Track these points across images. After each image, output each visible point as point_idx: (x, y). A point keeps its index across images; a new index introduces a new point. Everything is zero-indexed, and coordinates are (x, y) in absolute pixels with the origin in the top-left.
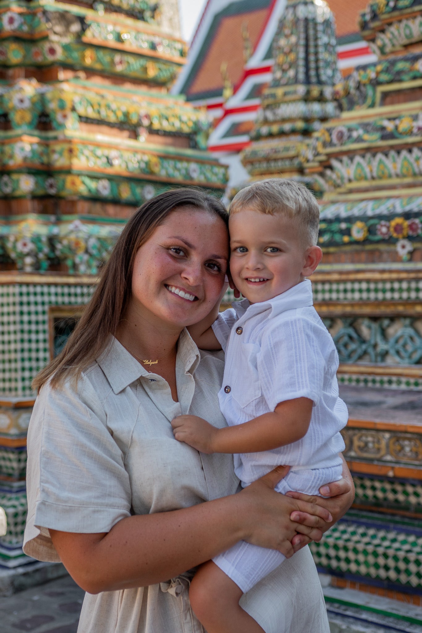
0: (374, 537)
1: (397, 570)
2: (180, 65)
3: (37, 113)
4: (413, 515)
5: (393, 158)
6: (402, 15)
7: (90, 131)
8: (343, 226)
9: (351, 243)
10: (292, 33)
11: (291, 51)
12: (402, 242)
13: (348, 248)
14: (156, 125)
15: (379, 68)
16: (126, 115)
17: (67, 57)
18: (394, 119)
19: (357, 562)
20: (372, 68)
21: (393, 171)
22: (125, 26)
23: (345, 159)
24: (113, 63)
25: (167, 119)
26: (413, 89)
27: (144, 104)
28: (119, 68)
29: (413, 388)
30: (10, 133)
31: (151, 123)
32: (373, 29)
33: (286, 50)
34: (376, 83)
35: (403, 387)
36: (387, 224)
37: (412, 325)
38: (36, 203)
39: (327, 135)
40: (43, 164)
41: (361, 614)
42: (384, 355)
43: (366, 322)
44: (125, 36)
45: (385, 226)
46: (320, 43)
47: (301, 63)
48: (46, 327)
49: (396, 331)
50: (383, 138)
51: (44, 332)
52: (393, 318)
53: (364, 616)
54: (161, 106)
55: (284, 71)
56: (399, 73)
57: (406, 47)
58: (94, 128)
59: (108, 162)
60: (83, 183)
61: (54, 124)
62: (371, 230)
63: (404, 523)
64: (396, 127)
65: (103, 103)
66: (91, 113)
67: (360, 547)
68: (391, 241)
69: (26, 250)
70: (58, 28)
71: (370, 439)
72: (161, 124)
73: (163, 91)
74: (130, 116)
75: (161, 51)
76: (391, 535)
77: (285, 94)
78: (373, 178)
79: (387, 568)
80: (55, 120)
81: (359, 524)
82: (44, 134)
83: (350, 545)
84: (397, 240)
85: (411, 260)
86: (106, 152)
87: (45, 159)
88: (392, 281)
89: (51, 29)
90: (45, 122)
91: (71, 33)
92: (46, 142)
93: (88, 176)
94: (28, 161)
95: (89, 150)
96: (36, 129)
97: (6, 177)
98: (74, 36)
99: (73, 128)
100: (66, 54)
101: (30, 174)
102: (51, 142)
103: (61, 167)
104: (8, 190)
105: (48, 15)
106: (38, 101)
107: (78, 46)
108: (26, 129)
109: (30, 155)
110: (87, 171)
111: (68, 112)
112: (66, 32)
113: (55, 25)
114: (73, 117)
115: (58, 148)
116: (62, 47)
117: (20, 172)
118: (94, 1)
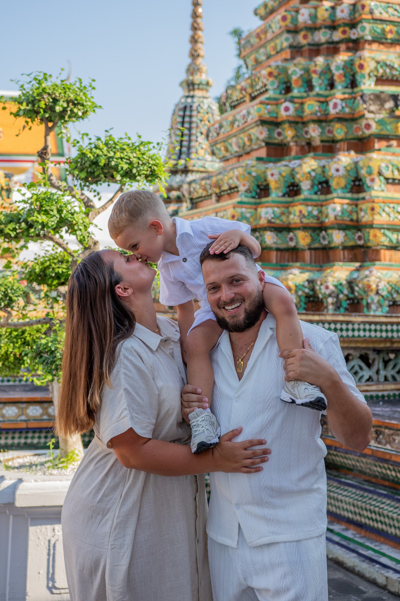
3: (353, 179)
7: (396, 191)
17: (381, 130)
30: (329, 196)
38: (346, 252)
40: (352, 220)
60: (384, 235)
61: (365, 187)
66: (397, 175)
69: (328, 292)
70: (372, 108)
80: (365, 183)
82: (355, 196)
87: (354, 217)
89: (366, 109)
90: (359, 185)
91: (385, 110)
92: (355, 202)
93: (388, 229)
94: (338, 218)
95: (389, 207)
96: (349, 192)
97: (324, 233)
98: (388, 112)
99: (379, 189)
100: (380, 127)
101: (339, 229)
102: (359, 202)
103: (366, 222)
104: (325, 243)
105: (364, 97)
106: (351, 169)
107: (392, 120)
108: (340, 192)
109: (340, 214)
110: (388, 225)
111: (375, 176)
112: (380, 109)
113: (370, 105)
114: (380, 180)
115: (364, 207)
116: (376, 122)
117: (333, 228)
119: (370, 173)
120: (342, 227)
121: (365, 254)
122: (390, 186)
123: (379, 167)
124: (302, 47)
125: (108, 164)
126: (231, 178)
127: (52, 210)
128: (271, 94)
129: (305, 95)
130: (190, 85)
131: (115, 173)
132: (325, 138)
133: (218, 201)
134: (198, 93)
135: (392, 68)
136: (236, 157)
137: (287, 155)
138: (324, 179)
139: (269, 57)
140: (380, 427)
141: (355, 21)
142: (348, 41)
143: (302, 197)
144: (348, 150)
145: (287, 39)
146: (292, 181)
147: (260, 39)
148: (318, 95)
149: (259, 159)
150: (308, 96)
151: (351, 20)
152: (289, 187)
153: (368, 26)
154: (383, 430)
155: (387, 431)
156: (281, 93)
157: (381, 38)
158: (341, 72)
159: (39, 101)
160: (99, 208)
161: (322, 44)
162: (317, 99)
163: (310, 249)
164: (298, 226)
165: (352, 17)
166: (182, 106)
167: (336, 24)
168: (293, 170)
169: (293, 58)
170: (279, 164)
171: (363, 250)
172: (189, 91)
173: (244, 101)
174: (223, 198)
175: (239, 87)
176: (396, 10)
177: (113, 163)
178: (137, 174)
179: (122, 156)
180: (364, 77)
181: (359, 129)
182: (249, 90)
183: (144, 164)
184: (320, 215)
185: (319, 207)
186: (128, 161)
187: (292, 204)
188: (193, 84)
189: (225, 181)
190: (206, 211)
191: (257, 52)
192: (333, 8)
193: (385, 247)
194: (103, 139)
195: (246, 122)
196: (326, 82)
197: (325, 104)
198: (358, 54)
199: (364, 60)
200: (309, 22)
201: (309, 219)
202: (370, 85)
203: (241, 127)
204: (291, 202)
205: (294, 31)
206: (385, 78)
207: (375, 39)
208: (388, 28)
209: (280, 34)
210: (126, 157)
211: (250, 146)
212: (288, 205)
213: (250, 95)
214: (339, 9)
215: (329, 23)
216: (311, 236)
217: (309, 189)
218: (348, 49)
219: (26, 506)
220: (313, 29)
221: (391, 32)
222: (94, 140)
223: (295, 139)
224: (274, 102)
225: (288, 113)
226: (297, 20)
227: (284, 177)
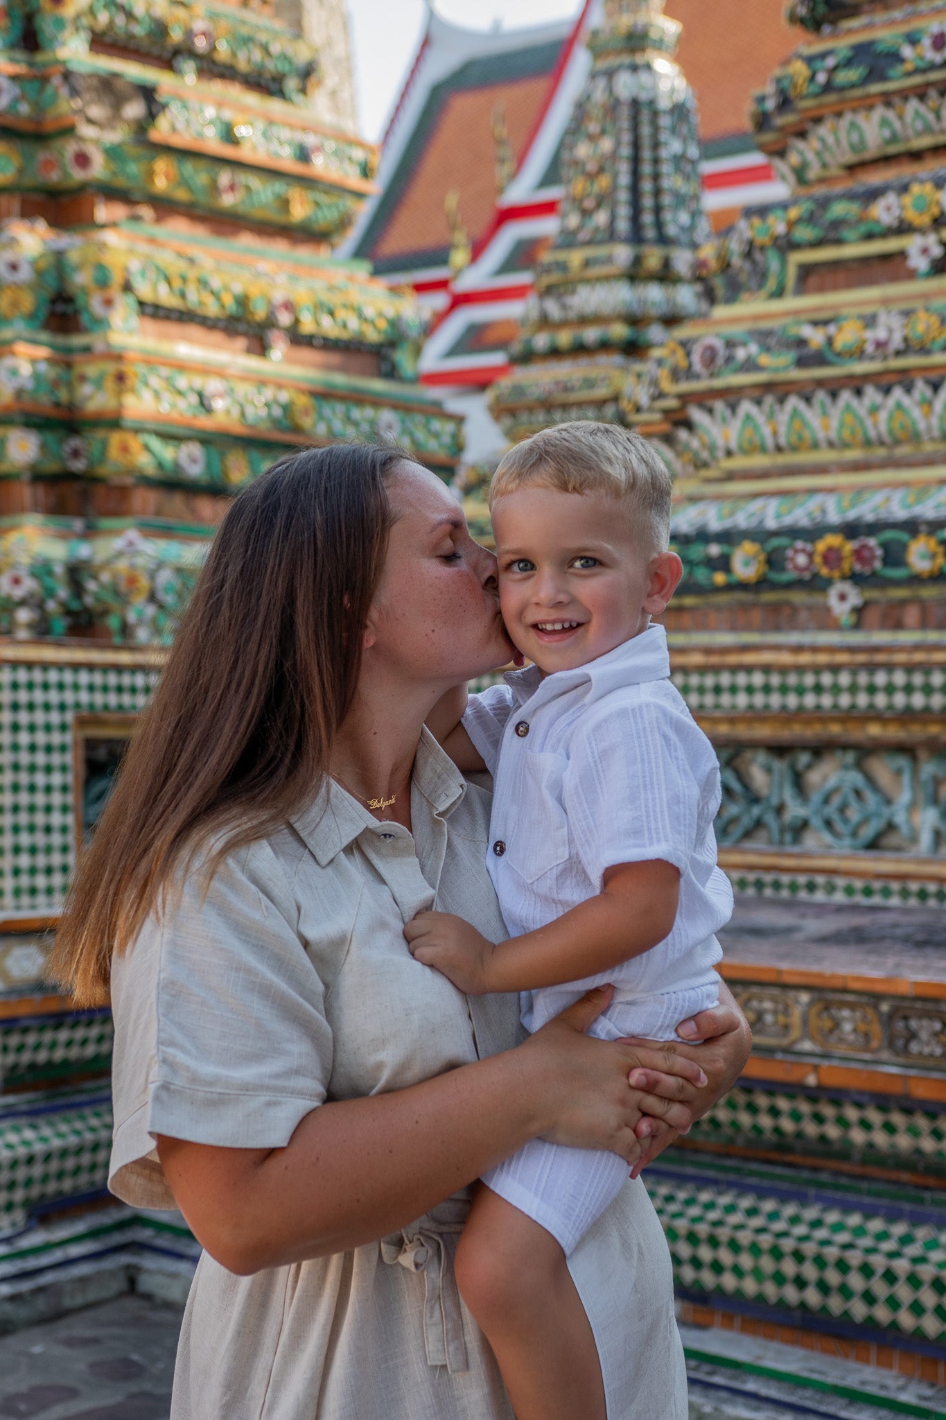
0: (774, 1216)
1: (823, 1287)
2: (360, 195)
3: (47, 295)
4: (858, 1170)
5: (823, 405)
6: (843, 101)
7: (162, 336)
8: (715, 550)
9: (730, 587)
10: (603, 132)
11: (601, 170)
12: (839, 587)
13: (723, 599)
14: (308, 325)
15: (794, 213)
16: (243, 301)
17: (114, 174)
18: (826, 323)
19: (738, 1271)
20: (779, 213)
21: (821, 435)
22: (243, 109)
23: (719, 406)
24: (214, 188)
25: (331, 313)
26: (865, 261)
27: (282, 279)
28: (228, 200)
29: (860, 899)
31: (297, 322)
32: (781, 129)
33: (591, 167)
34: (786, 245)
35: (839, 897)
36: (809, 547)
37: (859, 765)
38: (41, 491)
39: (680, 353)
40: (57, 405)
41: (744, 1382)
42: (799, 829)
43: (762, 757)
44: (242, 131)
45: (803, 551)
46: (664, 153)
47: (623, 196)
48: (69, 758)
49: (825, 778)
50: (802, 362)
51: (64, 769)
52: (819, 750)
53: (751, 1386)
54: (319, 285)
55: (586, 213)
56: (837, 224)
57: (852, 169)
58: (172, 328)
59: (202, 403)
60: (147, 448)
61: (84, 319)
62: (774, 561)
63: (837, 1187)
64: (830, 341)
65: (192, 274)
66: (165, 296)
67: (744, 1237)
68: (817, 584)
69: (18, 593)
70: (96, 111)
71: (768, 1005)
72: (318, 323)
73: (324, 252)
74: (251, 305)
75: (321, 165)
76: (811, 1213)
77: (587, 263)
78: (779, 449)
79: (800, 1283)
80: (87, 308)
81: (743, 1189)
82: (61, 340)
83: (723, 1234)
84: (829, 582)
85: (857, 626)
86: (198, 382)
87: (63, 395)
88: (818, 669)
89: (81, 112)
90: (67, 314)
91: (125, 122)
92: (65, 357)
93: (157, 434)
94: (26, 396)
95: (160, 377)
96: (44, 329)
98: (130, 128)
99: (126, 327)
100: (111, 167)
101: (28, 426)
102: (77, 358)
103: (98, 412)
105: (74, 81)
106: (48, 268)
107: (140, 151)
108: (23, 327)
109: (29, 385)
110: (158, 423)
111: (115, 293)
112: (112, 118)
113: (90, 103)
114: (127, 305)
115: (92, 371)
116: (104, 152)
117: (8, 422)
118: (177, 52)
119: (103, 282)
120: (35, 421)
121: (85, 497)
122: (150, 325)
123: (127, 271)
135: (129, 15)
144: (26, 216)
180: (64, 27)
193: (145, 483)
202: (79, 50)
206: (107, 39)
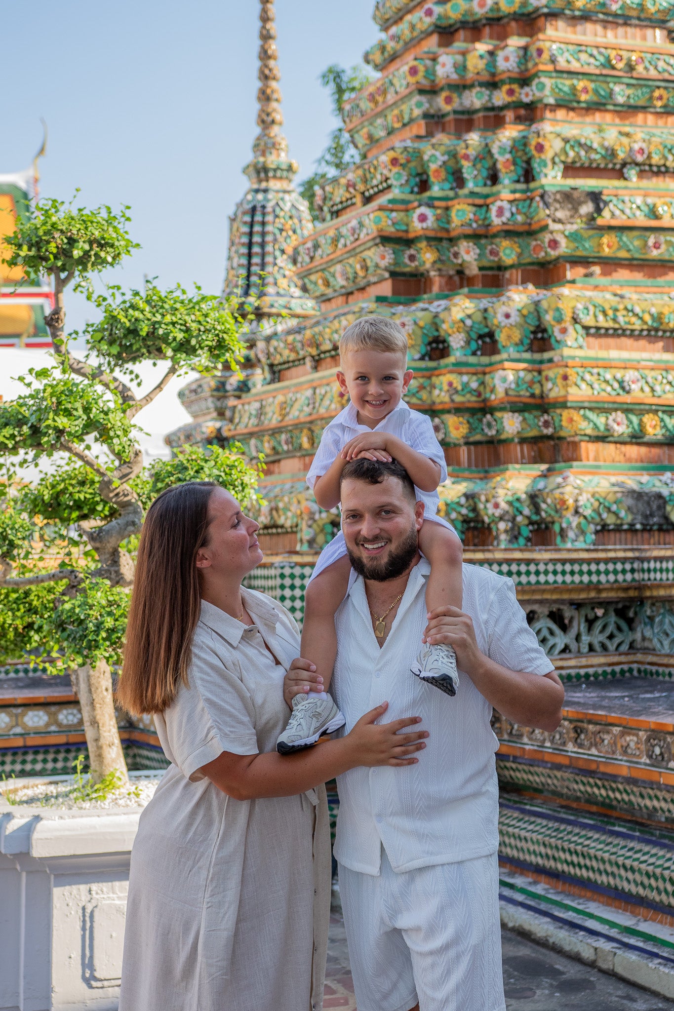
7: (601, 348)
16: (658, 318)
17: (574, 249)
22: (664, 193)
24: (644, 248)
28: (655, 253)
30: (496, 358)
38: (526, 448)
40: (533, 396)
44: (661, 209)
58: (611, 341)
59: (622, 387)
60: (585, 418)
61: (553, 341)
65: (621, 307)
66: (602, 322)
69: (498, 513)
70: (560, 215)
80: (552, 335)
82: (537, 356)
86: (619, 374)
87: (537, 390)
89: (551, 216)
90: (543, 339)
91: (580, 216)
92: (537, 366)
93: (590, 409)
94: (511, 393)
95: (592, 374)
96: (526, 351)
97: (488, 416)
98: (584, 219)
99: (575, 345)
100: (572, 245)
101: (513, 411)
102: (544, 366)
103: (556, 398)
104: (493, 432)
105: (546, 197)
106: (529, 313)
107: (591, 232)
108: (512, 352)
109: (513, 386)
110: (590, 402)
111: (568, 324)
112: (572, 217)
113: (556, 210)
114: (575, 329)
115: (551, 374)
116: (566, 237)
117: (502, 409)
118: (624, 165)
119: (560, 320)
120: (519, 408)
121: (556, 449)
122: (591, 340)
123: (574, 308)
124: (443, 116)
125: (153, 333)
126: (336, 332)
127: (76, 410)
128: (396, 193)
129: (451, 194)
130: (261, 172)
131: (164, 346)
132: (486, 263)
133: (316, 368)
134: (274, 185)
135: (589, 149)
136: (342, 295)
137: (425, 293)
138: (486, 330)
139: (391, 132)
140: (582, 722)
141: (527, 74)
142: (519, 105)
143: (451, 359)
144: (524, 282)
145: (419, 105)
146: (436, 334)
147: (376, 103)
148: (472, 194)
149: (380, 300)
150: (457, 196)
151: (521, 72)
152: (430, 343)
153: (548, 82)
154: (585, 725)
155: (591, 727)
156: (412, 192)
157: (571, 101)
158: (508, 156)
159: (48, 242)
160: (141, 400)
161: (476, 111)
162: (470, 201)
163: (467, 444)
164: (447, 407)
165: (523, 67)
166: (248, 207)
167: (497, 79)
168: (436, 316)
169: (430, 134)
170: (413, 308)
171: (552, 443)
172: (260, 181)
173: (353, 204)
174: (324, 364)
175: (343, 181)
176: (591, 55)
177: (161, 332)
178: (197, 346)
179: (175, 319)
180: (545, 166)
181: (540, 247)
182: (361, 187)
183: (207, 331)
184: (481, 389)
185: (480, 376)
186: (183, 328)
187: (436, 372)
188: (266, 170)
189: (327, 337)
190: (296, 385)
191: (371, 124)
192: (491, 53)
193: (587, 438)
194: (143, 294)
195: (357, 240)
196: (485, 173)
197: (484, 209)
198: (534, 127)
199: (544, 137)
200: (454, 76)
201: (464, 396)
202: (555, 177)
203: (349, 247)
204: (436, 369)
205: (430, 91)
206: (578, 165)
207: (561, 103)
208: (580, 84)
209: (409, 96)
210: (180, 322)
211: (364, 277)
212: (430, 374)
213: (363, 193)
214: (501, 55)
215: (486, 77)
216: (468, 422)
217: (462, 347)
218: (519, 119)
219: (48, 855)
220: (461, 87)
221: (585, 90)
222: (129, 297)
223: (438, 266)
224: (403, 207)
225: (424, 225)
226: (434, 73)
227: (421, 328)
